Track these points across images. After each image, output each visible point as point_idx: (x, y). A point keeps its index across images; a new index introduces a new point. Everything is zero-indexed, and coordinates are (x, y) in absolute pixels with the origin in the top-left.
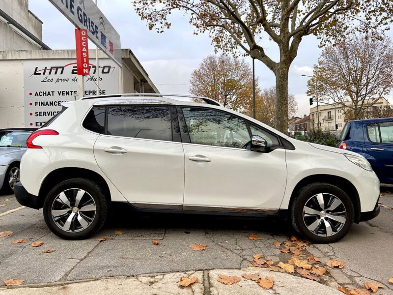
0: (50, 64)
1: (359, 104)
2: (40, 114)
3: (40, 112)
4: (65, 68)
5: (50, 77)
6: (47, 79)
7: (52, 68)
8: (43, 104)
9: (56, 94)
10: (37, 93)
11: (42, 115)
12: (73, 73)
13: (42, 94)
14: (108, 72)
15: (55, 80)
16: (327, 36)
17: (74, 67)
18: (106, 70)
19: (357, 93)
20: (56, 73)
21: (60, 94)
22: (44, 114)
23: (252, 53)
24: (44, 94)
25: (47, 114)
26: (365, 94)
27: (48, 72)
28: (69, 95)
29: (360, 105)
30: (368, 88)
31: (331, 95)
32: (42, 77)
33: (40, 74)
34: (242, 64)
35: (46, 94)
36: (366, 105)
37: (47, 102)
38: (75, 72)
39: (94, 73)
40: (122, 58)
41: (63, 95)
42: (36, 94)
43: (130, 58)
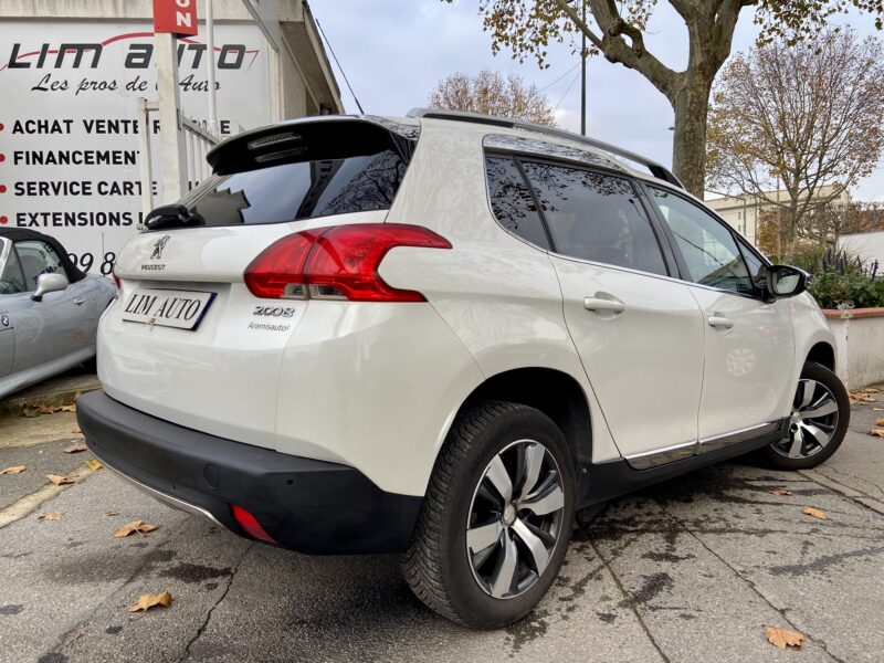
0: (57, 37)
1: (800, 197)
2: (29, 189)
3: (29, 184)
4: (104, 48)
5: (58, 75)
6: (50, 82)
7: (65, 48)
8: (37, 158)
9: (78, 127)
10: (18, 123)
11: (37, 191)
12: (129, 64)
13: (35, 127)
14: (237, 65)
15: (73, 86)
16: (776, 18)
17: (133, 47)
18: (231, 58)
19: (797, 172)
20: (76, 64)
21: (89, 129)
22: (41, 189)
23: (609, 46)
24: (40, 127)
25: (50, 190)
26: (817, 174)
27: (51, 59)
28: (117, 131)
29: (802, 200)
30: (825, 159)
31: (737, 176)
32: (34, 75)
33: (27, 65)
34: (530, 97)
35: (46, 126)
36: (815, 199)
37: (51, 154)
38: (135, 60)
39: (195, 65)
40: (281, 23)
41: (98, 131)
42: (17, 128)
43: (303, 24)
